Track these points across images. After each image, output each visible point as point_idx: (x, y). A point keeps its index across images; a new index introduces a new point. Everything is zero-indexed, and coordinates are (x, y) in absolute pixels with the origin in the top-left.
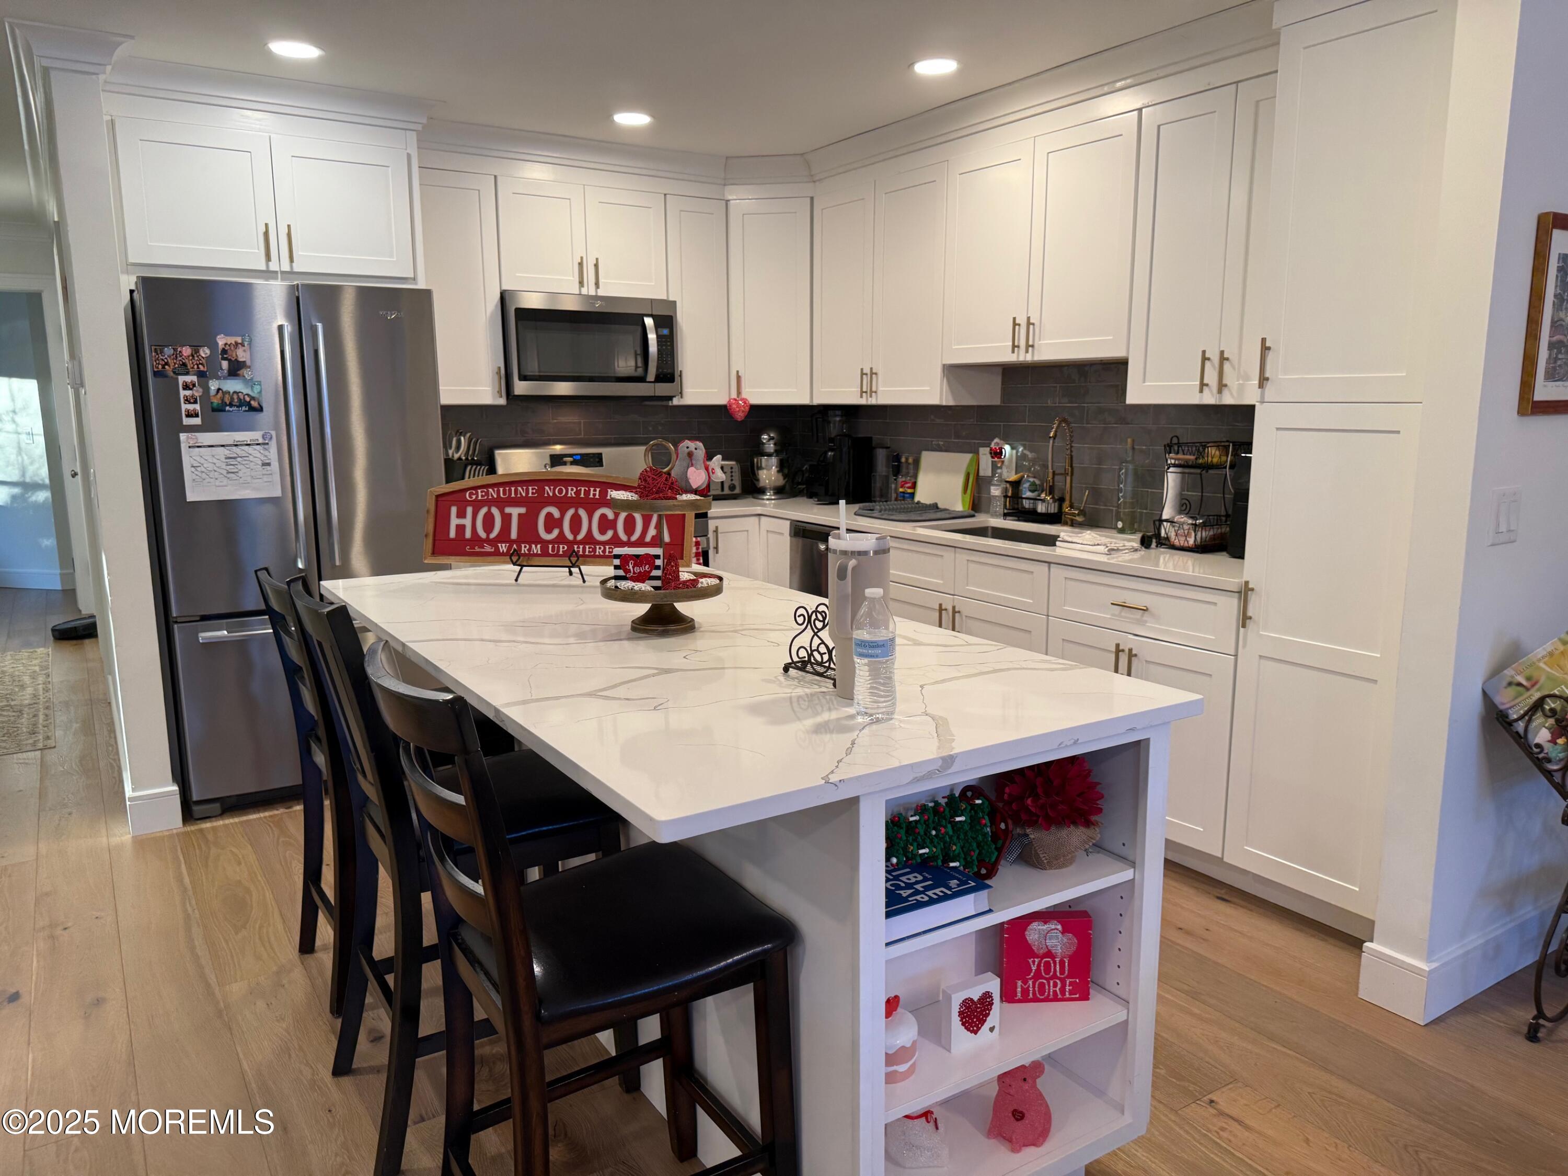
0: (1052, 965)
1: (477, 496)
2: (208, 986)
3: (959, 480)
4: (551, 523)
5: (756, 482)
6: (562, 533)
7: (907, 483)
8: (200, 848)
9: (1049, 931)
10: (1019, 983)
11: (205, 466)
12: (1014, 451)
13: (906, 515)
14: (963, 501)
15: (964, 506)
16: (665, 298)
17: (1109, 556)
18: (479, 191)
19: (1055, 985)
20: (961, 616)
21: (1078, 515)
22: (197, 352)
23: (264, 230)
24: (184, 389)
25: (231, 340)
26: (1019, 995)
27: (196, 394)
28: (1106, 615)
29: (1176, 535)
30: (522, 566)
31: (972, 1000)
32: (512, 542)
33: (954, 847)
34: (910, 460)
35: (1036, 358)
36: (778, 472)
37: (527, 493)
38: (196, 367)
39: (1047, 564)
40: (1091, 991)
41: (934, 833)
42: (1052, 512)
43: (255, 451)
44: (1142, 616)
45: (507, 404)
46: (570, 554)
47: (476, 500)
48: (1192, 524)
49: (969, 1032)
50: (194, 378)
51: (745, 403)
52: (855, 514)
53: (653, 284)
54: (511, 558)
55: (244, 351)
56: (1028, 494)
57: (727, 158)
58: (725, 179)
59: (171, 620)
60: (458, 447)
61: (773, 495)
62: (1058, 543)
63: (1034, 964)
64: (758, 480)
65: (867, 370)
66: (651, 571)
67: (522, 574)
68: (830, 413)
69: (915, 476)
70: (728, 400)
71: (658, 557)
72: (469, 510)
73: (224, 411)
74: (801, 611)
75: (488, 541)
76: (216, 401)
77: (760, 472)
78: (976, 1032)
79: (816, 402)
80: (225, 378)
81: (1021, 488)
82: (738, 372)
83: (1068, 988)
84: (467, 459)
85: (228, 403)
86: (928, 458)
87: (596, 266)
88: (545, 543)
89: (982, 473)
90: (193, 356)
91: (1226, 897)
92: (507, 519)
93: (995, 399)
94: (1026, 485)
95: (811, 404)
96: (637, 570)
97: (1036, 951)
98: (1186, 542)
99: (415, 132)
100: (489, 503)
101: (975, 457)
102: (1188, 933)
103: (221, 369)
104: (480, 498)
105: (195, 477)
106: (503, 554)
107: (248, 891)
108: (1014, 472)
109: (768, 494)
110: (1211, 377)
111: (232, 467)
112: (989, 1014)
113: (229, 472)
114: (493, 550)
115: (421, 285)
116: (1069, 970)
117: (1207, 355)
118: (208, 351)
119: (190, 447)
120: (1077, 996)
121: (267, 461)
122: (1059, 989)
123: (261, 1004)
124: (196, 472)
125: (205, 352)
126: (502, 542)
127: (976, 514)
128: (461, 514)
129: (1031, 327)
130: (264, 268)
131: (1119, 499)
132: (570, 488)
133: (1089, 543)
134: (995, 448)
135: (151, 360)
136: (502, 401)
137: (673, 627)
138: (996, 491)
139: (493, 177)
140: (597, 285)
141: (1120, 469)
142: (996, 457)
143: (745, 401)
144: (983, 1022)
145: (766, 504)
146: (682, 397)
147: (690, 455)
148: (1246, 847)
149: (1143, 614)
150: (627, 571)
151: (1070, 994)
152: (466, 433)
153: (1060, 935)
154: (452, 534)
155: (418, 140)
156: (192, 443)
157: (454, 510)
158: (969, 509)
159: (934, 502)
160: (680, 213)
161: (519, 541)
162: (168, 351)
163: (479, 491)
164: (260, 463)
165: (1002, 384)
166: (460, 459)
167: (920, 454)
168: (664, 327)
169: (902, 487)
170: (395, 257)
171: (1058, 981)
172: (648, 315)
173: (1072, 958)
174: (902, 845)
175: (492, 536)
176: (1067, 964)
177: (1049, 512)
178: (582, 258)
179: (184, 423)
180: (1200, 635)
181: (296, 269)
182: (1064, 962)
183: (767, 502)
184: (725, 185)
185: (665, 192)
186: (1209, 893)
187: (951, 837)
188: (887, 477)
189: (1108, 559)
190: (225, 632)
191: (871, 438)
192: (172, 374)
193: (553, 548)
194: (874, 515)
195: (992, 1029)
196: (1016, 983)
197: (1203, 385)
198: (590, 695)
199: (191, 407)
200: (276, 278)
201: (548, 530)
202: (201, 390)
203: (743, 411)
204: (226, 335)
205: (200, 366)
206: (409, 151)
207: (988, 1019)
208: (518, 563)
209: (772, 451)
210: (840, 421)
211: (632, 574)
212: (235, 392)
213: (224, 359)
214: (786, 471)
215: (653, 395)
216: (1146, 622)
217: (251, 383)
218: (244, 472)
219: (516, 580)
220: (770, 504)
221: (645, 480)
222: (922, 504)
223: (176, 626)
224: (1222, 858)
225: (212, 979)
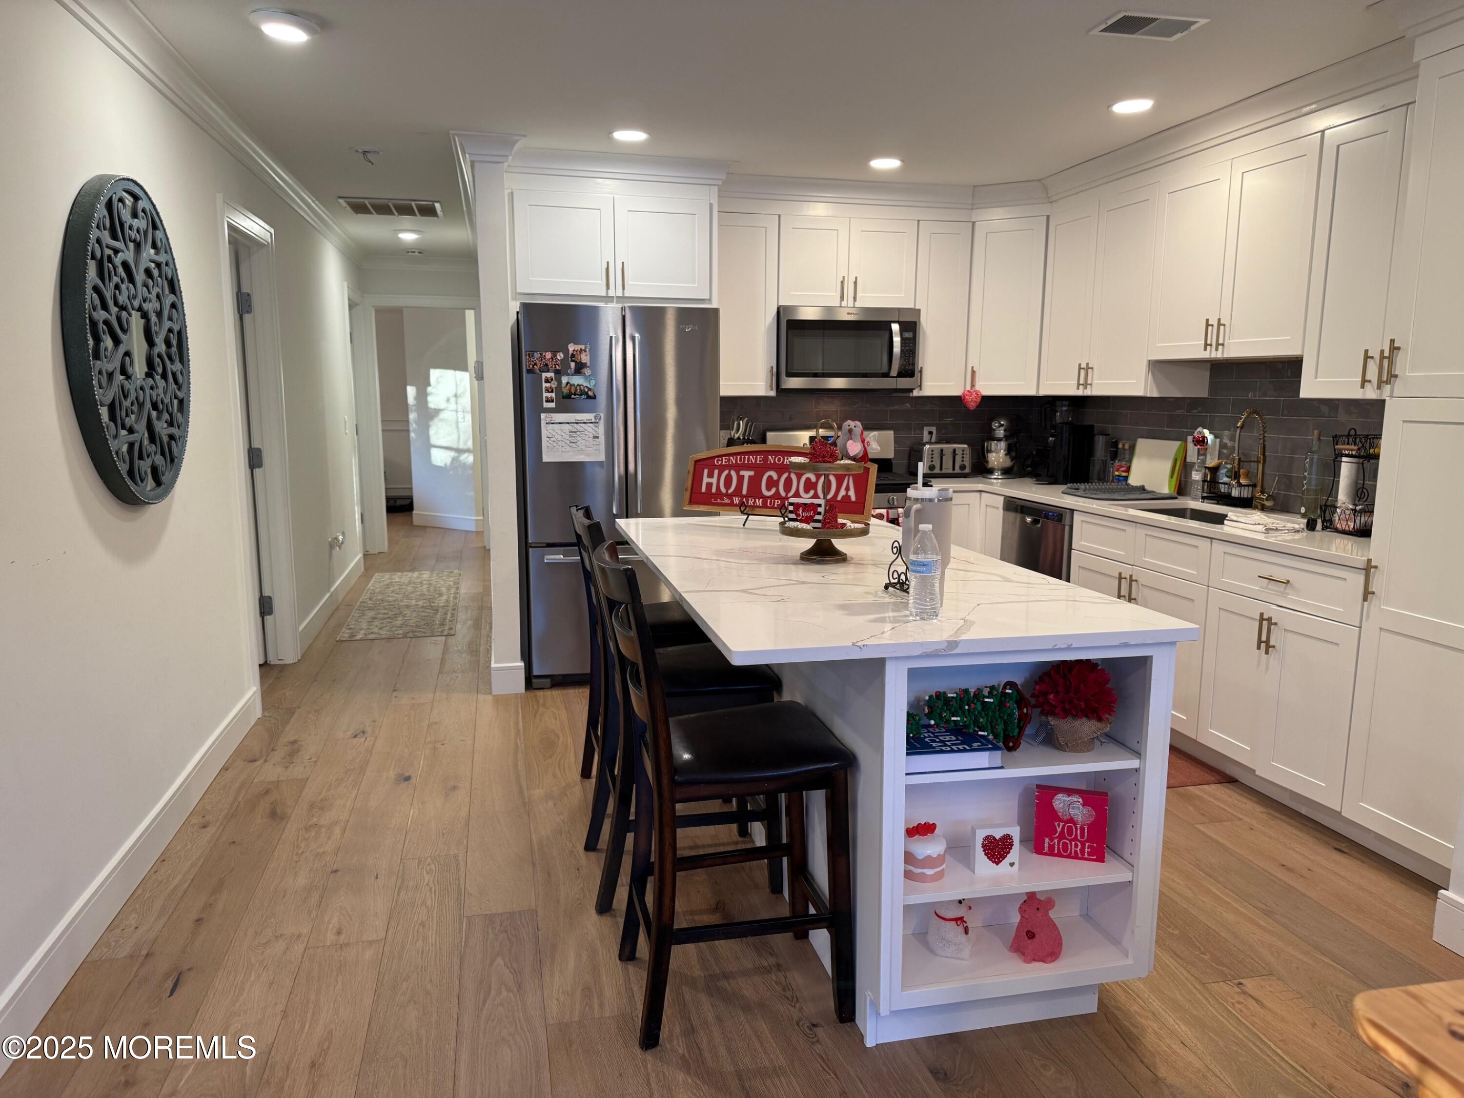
0: (1074, 829)
1: (722, 462)
2: (521, 787)
3: (1167, 466)
4: (771, 483)
5: (986, 464)
6: (778, 491)
7: (1122, 467)
8: (533, 705)
9: (1072, 802)
10: (1047, 840)
11: (556, 437)
12: (1218, 440)
13: (1109, 495)
14: (1170, 485)
15: (1170, 489)
16: (912, 307)
17: (1266, 535)
18: (766, 228)
19: (1076, 846)
20: (1138, 584)
21: (1267, 500)
22: (556, 356)
23: (606, 266)
24: (546, 382)
25: (578, 347)
26: (1046, 849)
27: (553, 386)
28: (1255, 587)
29: (1339, 519)
30: (749, 515)
31: (994, 838)
32: (743, 496)
33: (981, 720)
34: (1127, 447)
35: (1226, 356)
36: (1006, 455)
37: (756, 460)
38: (554, 366)
39: (1209, 540)
40: (1106, 855)
41: (967, 707)
42: (1246, 496)
43: (589, 428)
44: (1285, 589)
45: (777, 395)
46: (782, 507)
47: (721, 465)
48: (1352, 509)
49: (991, 862)
50: (552, 375)
51: (977, 394)
52: (1063, 493)
53: (903, 295)
54: (740, 509)
55: (586, 355)
56: (1226, 480)
57: (974, 187)
58: (972, 204)
59: (529, 545)
60: (738, 429)
61: (1000, 475)
62: (1226, 522)
63: (1059, 827)
64: (987, 462)
65: (1084, 366)
66: (814, 515)
67: (747, 521)
68: (1058, 403)
69: (1130, 461)
70: (963, 392)
71: (820, 506)
72: (716, 472)
73: (571, 398)
74: (896, 544)
75: (727, 495)
76: (565, 391)
77: (990, 455)
78: (997, 863)
79: (1043, 392)
80: (572, 375)
81: (1218, 474)
82: (973, 367)
83: (1086, 850)
84: (744, 438)
85: (573, 392)
86: (1142, 444)
87: (855, 283)
88: (765, 498)
89: (1188, 460)
90: (552, 358)
91: (1345, 850)
92: (741, 479)
93: (1202, 392)
94: (1223, 471)
95: (1037, 395)
96: (805, 514)
97: (1061, 816)
98: (1347, 527)
99: (717, 187)
100: (730, 467)
101: (1183, 444)
102: (1290, 870)
103: (570, 368)
104: (724, 463)
105: (549, 445)
106: (736, 505)
107: (557, 736)
108: (1217, 458)
109: (996, 474)
110: (1372, 373)
111: (573, 438)
112: (1009, 852)
113: (571, 442)
114: (729, 502)
115: (714, 305)
116: (1088, 836)
117: (1370, 354)
118: (562, 355)
119: (547, 423)
120: (1095, 857)
121: (597, 435)
122: (1080, 850)
123: (551, 804)
124: (550, 441)
125: (560, 356)
126: (736, 496)
127: (1178, 497)
128: (710, 475)
129: (1222, 328)
130: (604, 294)
131: (1303, 486)
132: (786, 458)
133: (1250, 523)
134: (1198, 437)
135: (526, 361)
136: (773, 393)
137: (827, 558)
138: (1196, 476)
139: (777, 216)
140: (855, 299)
141: (1306, 459)
142: (1198, 444)
143: (977, 392)
144: (1004, 857)
145: (994, 482)
146: (921, 389)
147: (850, 431)
148: (1361, 804)
149: (1286, 587)
150: (798, 515)
151: (1088, 855)
152: (744, 419)
153: (1081, 807)
154: (704, 489)
155: (719, 191)
156: (548, 420)
157: (706, 471)
158: (1174, 492)
159: (1141, 484)
160: (930, 236)
161: (747, 497)
162: (537, 355)
163: (724, 458)
164: (592, 436)
165: (1210, 379)
166: (739, 438)
167: (1136, 441)
168: (907, 331)
169: (1117, 471)
170: (697, 283)
171: (1078, 843)
172: (895, 322)
173: (1090, 826)
174: (938, 711)
175: (730, 491)
176: (1086, 831)
177: (1242, 496)
178: (844, 277)
179: (544, 407)
180: (1332, 607)
181: (626, 295)
182: (1084, 829)
183: (995, 481)
184: (972, 209)
185: (918, 219)
186: (1329, 844)
187: (979, 712)
188: (1105, 463)
189: (1265, 537)
190: (562, 556)
191: (1092, 426)
192: (538, 371)
193: (771, 502)
194: (1078, 494)
195: (1012, 864)
196: (1044, 839)
197: (1364, 382)
198: (743, 591)
199: (549, 395)
200: (613, 302)
201: (769, 489)
202: (556, 383)
203: (975, 402)
204: (575, 344)
205: (557, 366)
206: (711, 202)
207: (1008, 855)
208: (745, 512)
209: (1002, 436)
210: (1066, 411)
211: (801, 518)
212: (578, 385)
213: (572, 361)
214: (1014, 454)
215: (895, 387)
216: (1288, 594)
217: (588, 379)
218: (581, 443)
219: (744, 525)
220: (997, 483)
221: (814, 449)
222: (1132, 486)
223: (530, 549)
224: (1341, 813)
225: (524, 784)
